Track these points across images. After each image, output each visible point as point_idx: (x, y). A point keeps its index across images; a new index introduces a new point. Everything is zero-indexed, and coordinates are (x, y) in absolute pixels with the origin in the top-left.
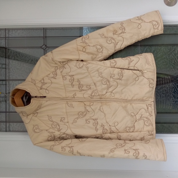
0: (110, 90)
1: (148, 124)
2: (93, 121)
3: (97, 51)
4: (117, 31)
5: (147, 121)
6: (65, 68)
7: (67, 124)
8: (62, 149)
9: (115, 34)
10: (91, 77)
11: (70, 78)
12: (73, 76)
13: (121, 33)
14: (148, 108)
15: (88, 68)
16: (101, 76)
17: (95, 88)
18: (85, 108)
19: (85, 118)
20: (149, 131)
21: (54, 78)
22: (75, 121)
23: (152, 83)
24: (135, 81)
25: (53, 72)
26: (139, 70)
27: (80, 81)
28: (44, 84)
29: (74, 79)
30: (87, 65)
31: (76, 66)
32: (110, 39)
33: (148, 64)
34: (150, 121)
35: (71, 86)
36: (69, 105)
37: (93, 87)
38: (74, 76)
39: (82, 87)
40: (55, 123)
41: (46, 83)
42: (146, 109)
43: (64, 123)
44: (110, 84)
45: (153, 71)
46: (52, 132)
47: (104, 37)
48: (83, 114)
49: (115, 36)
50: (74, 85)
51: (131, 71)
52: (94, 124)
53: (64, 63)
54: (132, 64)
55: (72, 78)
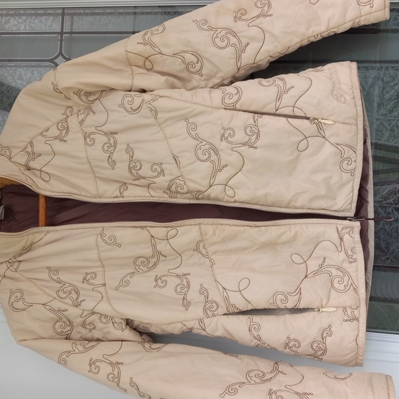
0: (221, 177)
1: (342, 287)
2: (178, 281)
3: (187, 68)
4: (246, 11)
5: (339, 276)
6: (94, 113)
7: (102, 289)
8: (90, 365)
9: (240, 18)
10: (166, 139)
11: (105, 139)
12: (115, 136)
13: (258, 16)
14: (341, 239)
15: (156, 112)
16: (193, 133)
17: (176, 172)
18: (154, 246)
19: (153, 274)
20: (345, 309)
21: (61, 140)
22: (124, 283)
23: (349, 159)
24: (296, 153)
25: (58, 123)
26: (308, 119)
27: (132, 150)
28: (34, 155)
29: (115, 143)
30: (154, 104)
31: (122, 105)
32: (223, 32)
33: (337, 99)
34: (350, 277)
35: (106, 164)
36: (106, 238)
37: (170, 168)
38: (116, 133)
39: (138, 167)
40: (67, 285)
41: (40, 155)
42: (337, 241)
43: (92, 287)
44: (219, 160)
45: (352, 121)
46: (60, 310)
47: (206, 27)
48: (149, 261)
49: (240, 26)
50: (114, 162)
51: (283, 119)
52: (179, 289)
53: (91, 98)
54: (287, 99)
55: (112, 141)
